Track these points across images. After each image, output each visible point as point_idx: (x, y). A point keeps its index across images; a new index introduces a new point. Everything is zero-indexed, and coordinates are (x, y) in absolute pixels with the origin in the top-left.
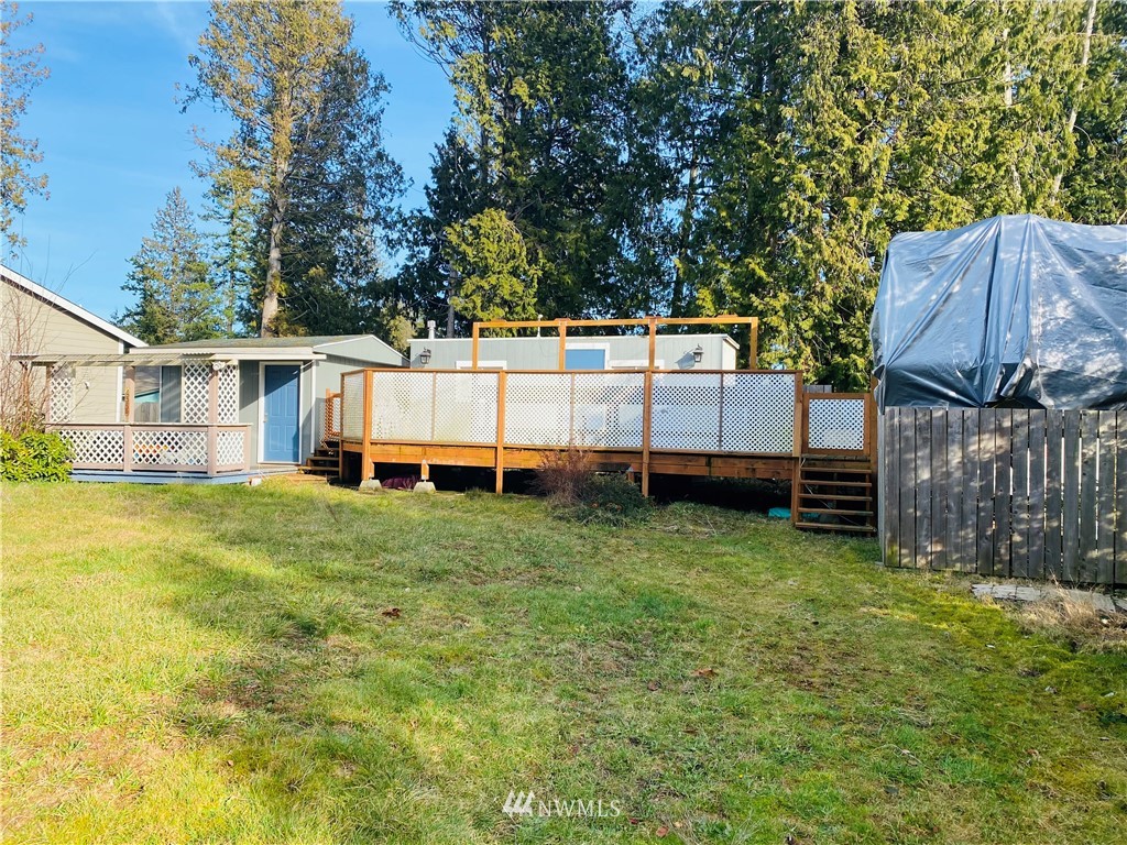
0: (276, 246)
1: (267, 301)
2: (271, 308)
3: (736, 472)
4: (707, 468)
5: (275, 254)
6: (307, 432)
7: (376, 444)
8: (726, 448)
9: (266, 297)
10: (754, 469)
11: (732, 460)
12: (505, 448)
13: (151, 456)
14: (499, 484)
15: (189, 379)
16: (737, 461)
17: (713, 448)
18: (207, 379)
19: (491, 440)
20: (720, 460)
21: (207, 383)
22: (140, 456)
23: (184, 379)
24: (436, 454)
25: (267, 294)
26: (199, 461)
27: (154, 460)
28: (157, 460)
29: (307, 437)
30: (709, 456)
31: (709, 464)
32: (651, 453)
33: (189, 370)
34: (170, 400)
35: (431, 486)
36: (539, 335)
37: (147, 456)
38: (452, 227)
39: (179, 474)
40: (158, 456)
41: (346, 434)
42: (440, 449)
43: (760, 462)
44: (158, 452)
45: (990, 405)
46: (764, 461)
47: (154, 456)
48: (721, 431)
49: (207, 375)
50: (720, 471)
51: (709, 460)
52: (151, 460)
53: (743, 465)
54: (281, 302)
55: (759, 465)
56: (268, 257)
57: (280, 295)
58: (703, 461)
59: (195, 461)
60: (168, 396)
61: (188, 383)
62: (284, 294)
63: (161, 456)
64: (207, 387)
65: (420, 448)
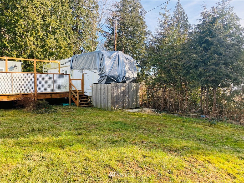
3: (57, 96)
4: (51, 96)
8: (55, 91)
10: (61, 96)
11: (56, 94)
16: (57, 94)
17: (52, 92)
20: (54, 94)
30: (51, 94)
31: (51, 95)
32: (37, 94)
43: (62, 94)
45: (121, 82)
46: (63, 94)
48: (54, 88)
50: (54, 97)
53: (59, 95)
55: (62, 95)
58: (50, 95)
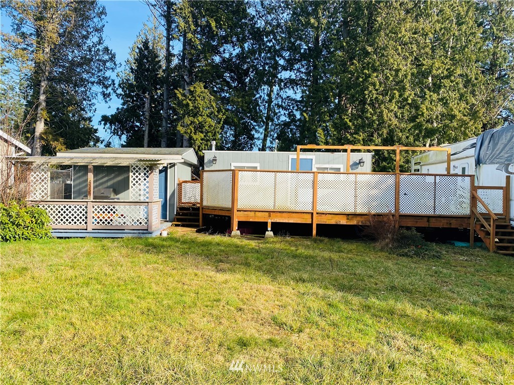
0: (44, 93)
1: (38, 123)
2: (40, 127)
3: (442, 224)
4: (428, 223)
5: (42, 97)
6: (172, 203)
7: (240, 211)
8: (438, 213)
9: (37, 121)
10: (450, 223)
11: (439, 219)
12: (317, 213)
13: (106, 220)
14: (314, 232)
15: (134, 174)
16: (442, 219)
17: (431, 213)
18: (147, 174)
19: (309, 209)
20: (434, 219)
21: (148, 177)
22: (98, 220)
23: (131, 174)
24: (276, 216)
25: (38, 119)
26: (141, 223)
27: (109, 223)
28: (111, 223)
29: (172, 205)
30: (429, 217)
31: (428, 221)
32: (400, 216)
33: (134, 169)
34: (80, 184)
35: (271, 233)
36: (276, 150)
37: (104, 220)
38: (178, 90)
39: (126, 231)
40: (111, 220)
41: (205, 204)
42: (279, 214)
44: (111, 218)
46: (455, 219)
47: (109, 220)
48: (435, 205)
49: (147, 172)
50: (434, 224)
51: (429, 219)
52: (106, 223)
53: (445, 221)
54: (46, 124)
55: (453, 221)
56: (38, 99)
57: (46, 120)
58: (426, 219)
59: (138, 223)
60: (77, 182)
61: (134, 177)
62: (48, 120)
63: (114, 220)
64: (147, 179)
65: (267, 213)
